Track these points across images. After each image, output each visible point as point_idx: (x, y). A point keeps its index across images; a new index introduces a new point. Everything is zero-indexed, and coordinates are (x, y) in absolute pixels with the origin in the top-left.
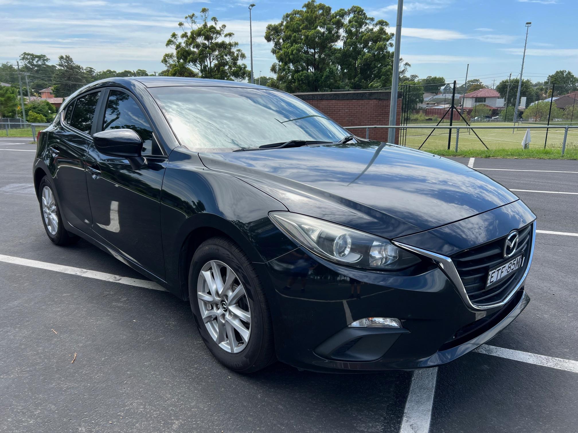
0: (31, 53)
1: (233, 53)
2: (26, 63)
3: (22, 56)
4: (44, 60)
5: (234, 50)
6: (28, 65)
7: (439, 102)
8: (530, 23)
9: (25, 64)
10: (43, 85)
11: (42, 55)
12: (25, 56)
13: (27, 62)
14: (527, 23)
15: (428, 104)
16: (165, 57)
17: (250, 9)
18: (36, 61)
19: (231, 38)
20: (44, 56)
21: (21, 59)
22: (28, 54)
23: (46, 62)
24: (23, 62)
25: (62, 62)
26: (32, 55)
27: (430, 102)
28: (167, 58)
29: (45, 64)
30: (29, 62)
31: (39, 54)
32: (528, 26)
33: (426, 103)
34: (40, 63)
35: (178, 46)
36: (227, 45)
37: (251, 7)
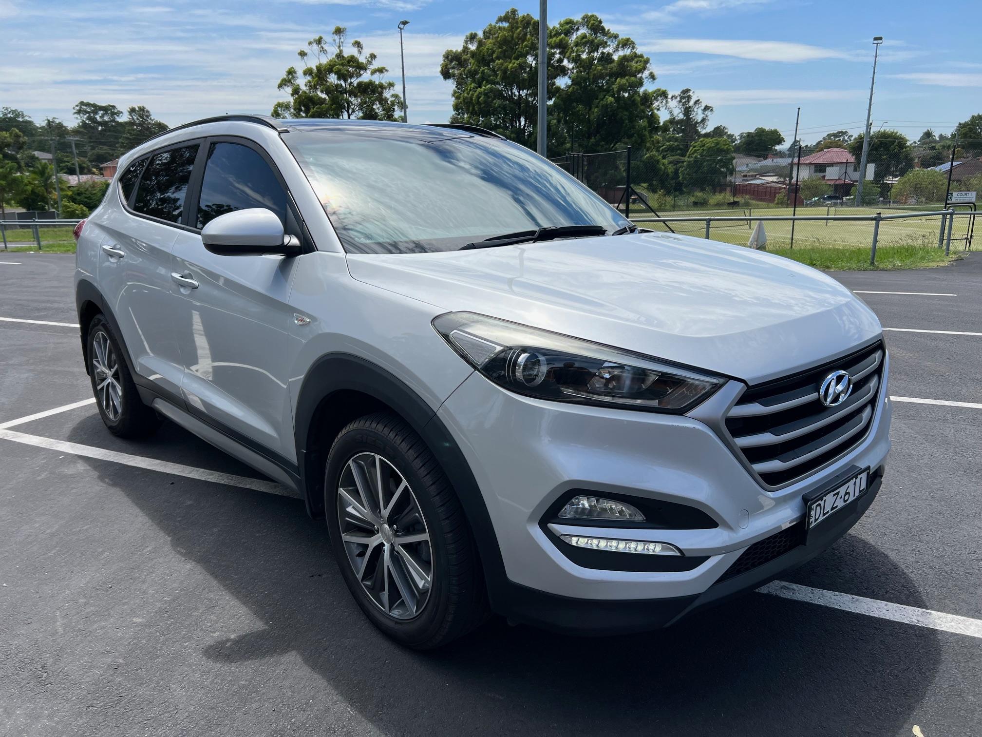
0: (92, 103)
1: (386, 100)
2: (84, 119)
3: (78, 108)
4: (113, 114)
5: (387, 94)
6: (87, 122)
7: (763, 173)
8: (880, 39)
9: (83, 122)
10: (107, 155)
11: (109, 105)
12: (83, 108)
13: (85, 117)
14: (876, 39)
15: (745, 176)
16: (277, 108)
17: (401, 29)
18: (100, 115)
19: (381, 75)
20: (114, 107)
21: (75, 113)
22: (88, 105)
23: (116, 117)
24: (79, 118)
25: (133, 118)
26: (94, 105)
27: (748, 172)
28: (279, 109)
29: (114, 121)
30: (89, 118)
31: (104, 104)
32: (877, 44)
33: (742, 174)
34: (106, 118)
35: (296, 91)
36: (376, 86)
37: (401, 26)
